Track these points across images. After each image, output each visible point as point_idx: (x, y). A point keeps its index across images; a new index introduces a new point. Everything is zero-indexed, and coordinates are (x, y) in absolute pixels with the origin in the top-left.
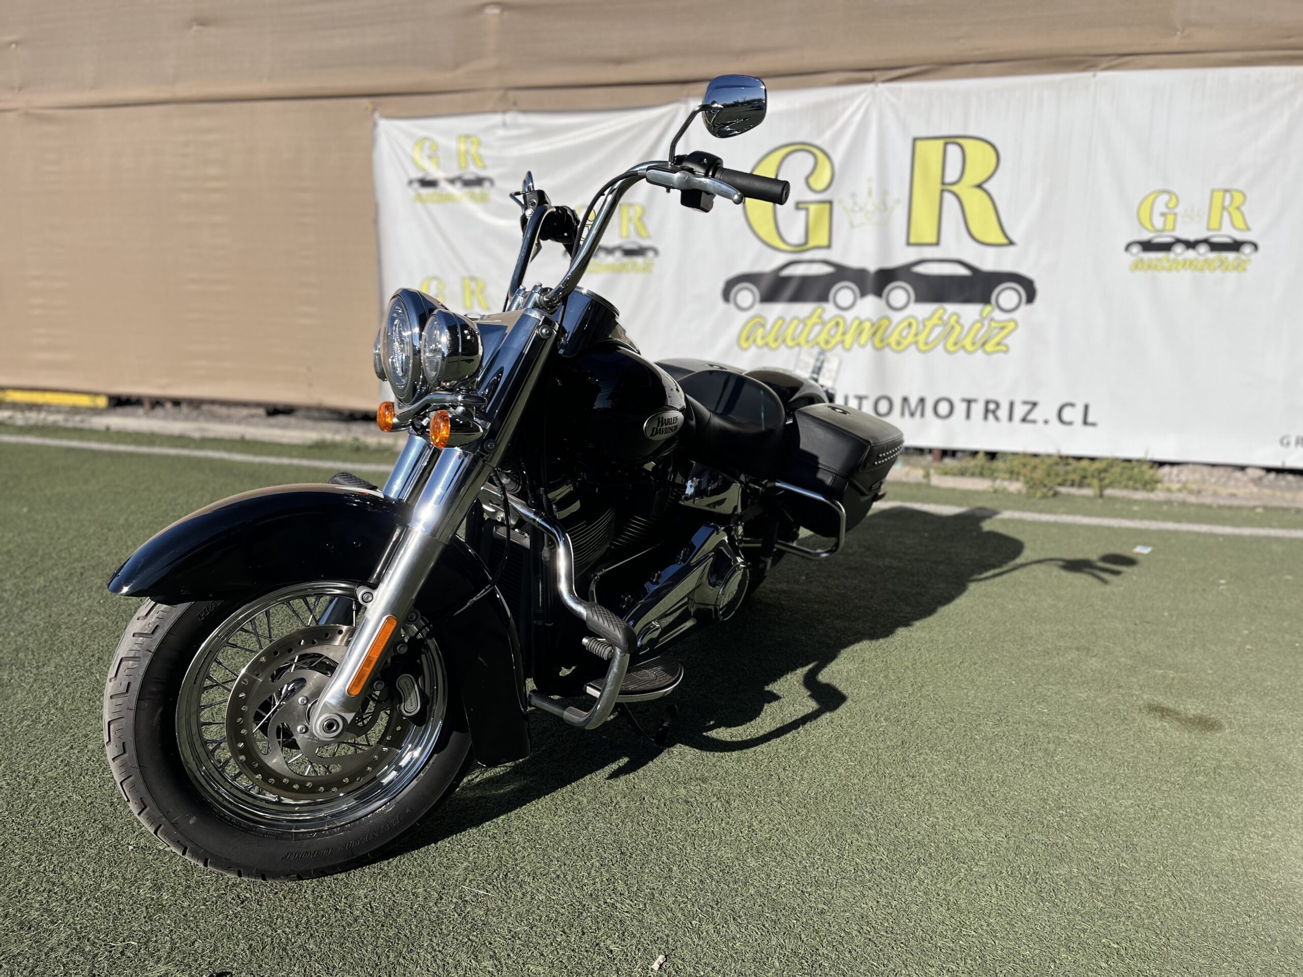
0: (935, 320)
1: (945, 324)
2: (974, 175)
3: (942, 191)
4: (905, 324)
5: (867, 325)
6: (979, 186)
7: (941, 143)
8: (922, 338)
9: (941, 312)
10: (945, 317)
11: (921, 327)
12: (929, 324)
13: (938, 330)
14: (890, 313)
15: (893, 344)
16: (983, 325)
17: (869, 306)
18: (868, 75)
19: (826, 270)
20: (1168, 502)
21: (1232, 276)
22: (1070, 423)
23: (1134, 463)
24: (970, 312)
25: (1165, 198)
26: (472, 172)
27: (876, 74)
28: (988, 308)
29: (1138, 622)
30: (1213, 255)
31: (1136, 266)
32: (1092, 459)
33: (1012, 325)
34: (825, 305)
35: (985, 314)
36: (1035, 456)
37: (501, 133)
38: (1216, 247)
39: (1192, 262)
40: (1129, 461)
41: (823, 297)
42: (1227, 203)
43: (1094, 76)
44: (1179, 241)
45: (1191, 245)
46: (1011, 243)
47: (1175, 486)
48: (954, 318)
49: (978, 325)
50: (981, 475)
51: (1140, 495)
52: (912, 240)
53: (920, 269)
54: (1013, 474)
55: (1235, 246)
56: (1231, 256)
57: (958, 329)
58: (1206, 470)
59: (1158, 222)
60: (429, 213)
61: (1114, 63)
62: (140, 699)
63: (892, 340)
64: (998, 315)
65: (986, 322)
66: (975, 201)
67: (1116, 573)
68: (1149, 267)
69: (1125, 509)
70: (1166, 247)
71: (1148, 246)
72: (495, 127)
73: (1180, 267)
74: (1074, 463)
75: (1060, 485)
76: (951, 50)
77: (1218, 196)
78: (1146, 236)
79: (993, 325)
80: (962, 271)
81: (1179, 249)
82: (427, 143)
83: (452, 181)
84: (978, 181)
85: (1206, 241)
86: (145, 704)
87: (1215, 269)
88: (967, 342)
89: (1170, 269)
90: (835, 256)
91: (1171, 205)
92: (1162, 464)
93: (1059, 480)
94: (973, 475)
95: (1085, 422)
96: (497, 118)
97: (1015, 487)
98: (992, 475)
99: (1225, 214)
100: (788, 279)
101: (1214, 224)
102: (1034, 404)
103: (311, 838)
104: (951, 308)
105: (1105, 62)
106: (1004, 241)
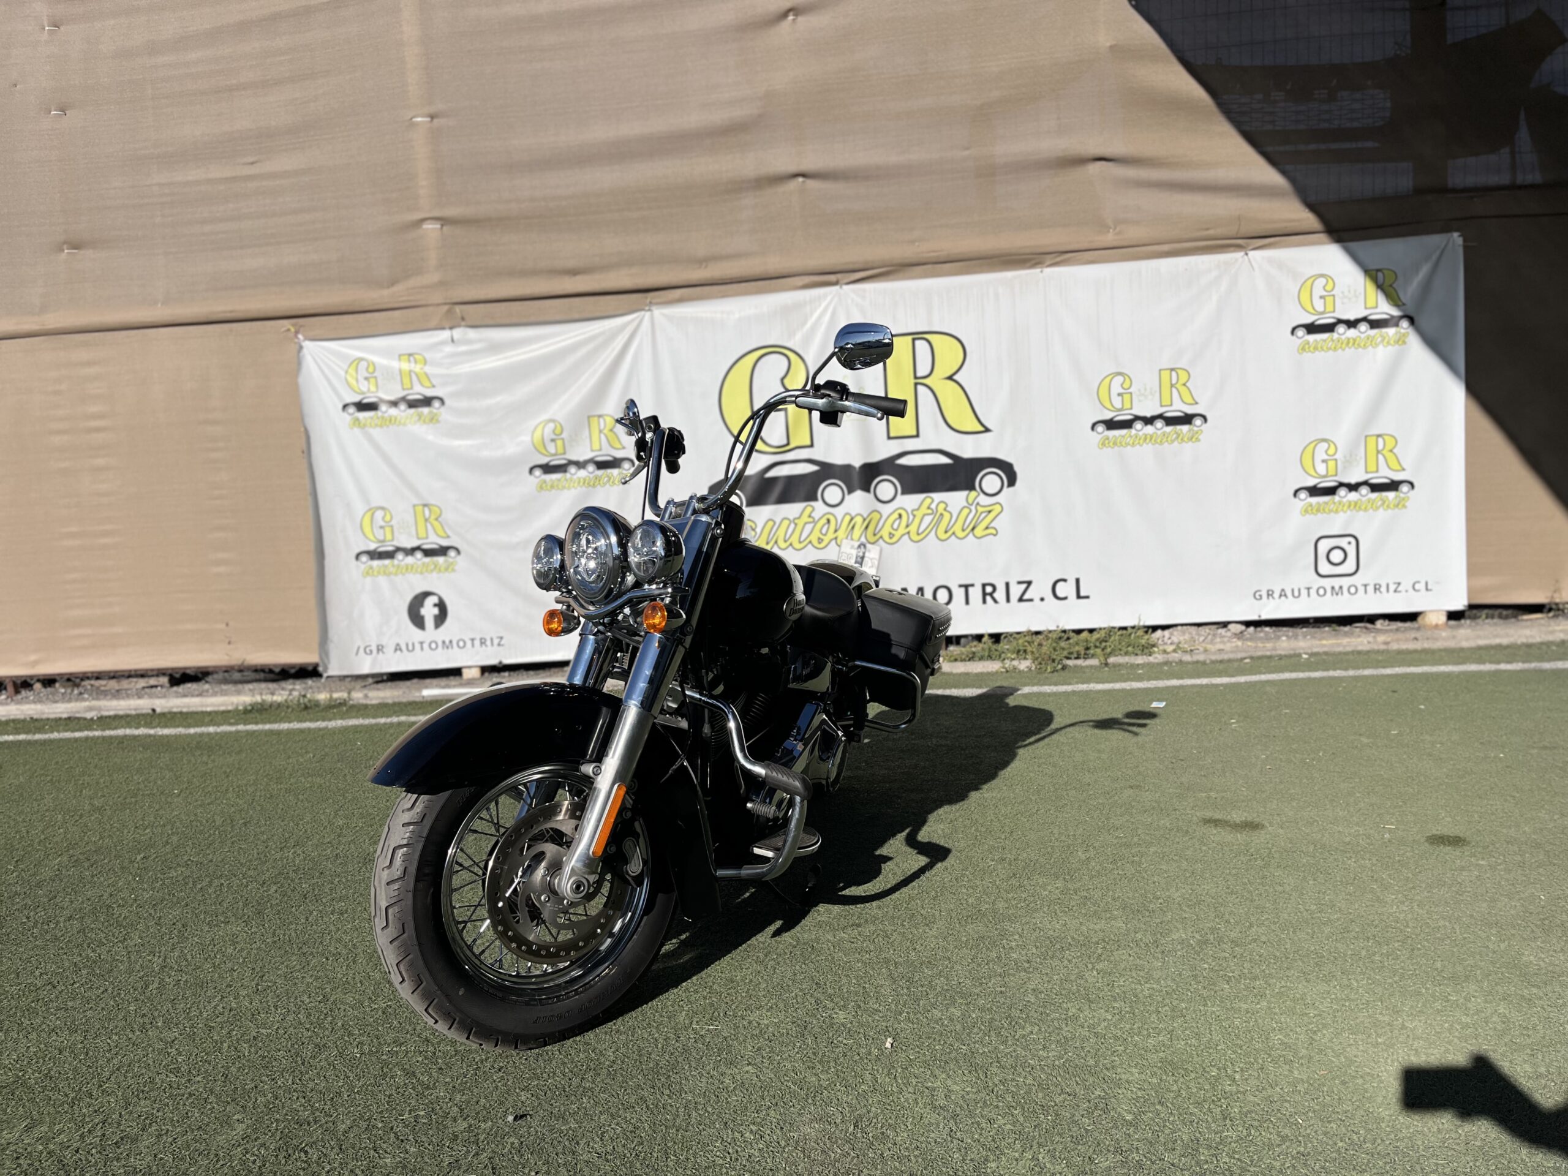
0: (924, 510)
1: (934, 513)
2: (945, 367)
3: (916, 384)
4: (896, 515)
5: (859, 520)
6: (950, 378)
7: (910, 338)
8: (913, 528)
9: (928, 501)
10: (933, 506)
11: (911, 517)
12: (919, 514)
13: (928, 519)
14: (880, 506)
15: (886, 538)
16: (971, 511)
17: (858, 501)
18: (832, 278)
19: (812, 468)
20: (1166, 663)
21: (1188, 446)
22: (1065, 598)
23: (1130, 630)
24: (956, 499)
25: (1120, 379)
26: (419, 391)
27: (839, 276)
28: (973, 494)
29: (1174, 761)
30: (1169, 429)
31: (1103, 444)
32: (1091, 631)
33: (998, 508)
34: (813, 503)
35: (970, 501)
36: (1038, 633)
37: (449, 349)
38: (1171, 421)
39: (1151, 437)
40: (1125, 628)
41: (811, 497)
42: (1174, 381)
43: (1042, 272)
44: (1137, 418)
45: (1149, 421)
46: (987, 430)
47: (1170, 648)
48: (942, 506)
49: (966, 511)
50: (990, 657)
51: (1140, 660)
52: (892, 434)
53: (903, 461)
54: (1021, 653)
55: (1187, 419)
56: (1185, 428)
57: (947, 516)
58: (1193, 629)
59: (1117, 402)
60: (371, 439)
61: (1058, 259)
62: (417, 880)
63: (885, 533)
64: (983, 500)
65: (973, 508)
66: (948, 393)
67: (1144, 725)
68: (1115, 444)
69: (1132, 674)
70: (1127, 424)
71: (1111, 425)
72: (443, 343)
73: (1141, 442)
74: (1075, 638)
75: (1068, 658)
76: (908, 252)
77: (1165, 375)
78: (1108, 415)
79: (980, 509)
80: (944, 460)
81: (1138, 425)
82: (364, 364)
83: (394, 404)
84: (948, 374)
85: (1160, 416)
86: (421, 885)
87: (1173, 441)
88: (957, 528)
89: (1133, 445)
90: (817, 454)
91: (1126, 385)
92: (1155, 628)
93: (1065, 653)
94: (981, 658)
95: (1079, 597)
96: (445, 334)
97: (1024, 665)
98: (1000, 657)
99: (1174, 390)
100: (774, 480)
101: (1166, 401)
102: (1029, 583)
103: (553, 1003)
104: (937, 496)
105: (1049, 259)
106: (982, 429)
